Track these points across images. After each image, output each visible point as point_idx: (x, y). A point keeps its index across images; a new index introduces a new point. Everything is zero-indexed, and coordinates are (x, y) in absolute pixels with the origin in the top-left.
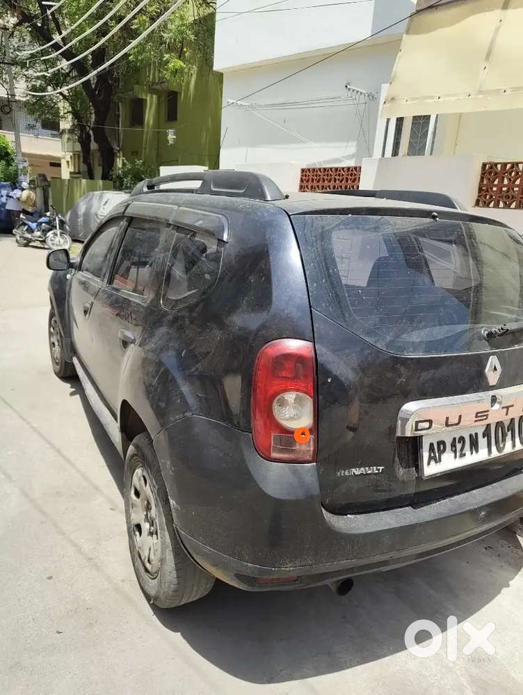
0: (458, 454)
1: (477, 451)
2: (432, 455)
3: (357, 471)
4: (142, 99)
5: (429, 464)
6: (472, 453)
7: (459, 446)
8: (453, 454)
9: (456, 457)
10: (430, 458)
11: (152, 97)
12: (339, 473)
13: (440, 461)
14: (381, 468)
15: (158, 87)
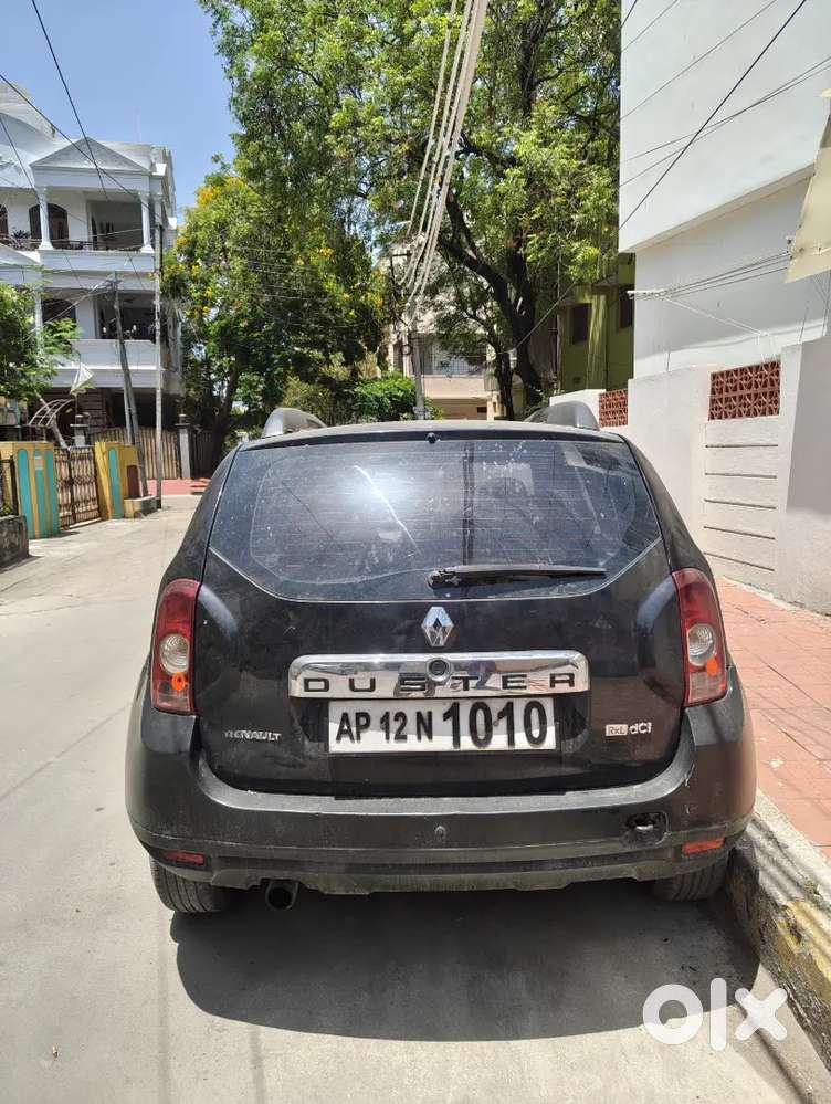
0: (392, 735)
1: (430, 737)
2: (346, 728)
3: (247, 735)
4: (586, 305)
5: (339, 738)
6: (419, 738)
7: (395, 726)
8: (383, 734)
9: (387, 738)
10: (341, 733)
11: (598, 298)
12: (226, 734)
13: (359, 738)
14: (277, 735)
15: (604, 283)
